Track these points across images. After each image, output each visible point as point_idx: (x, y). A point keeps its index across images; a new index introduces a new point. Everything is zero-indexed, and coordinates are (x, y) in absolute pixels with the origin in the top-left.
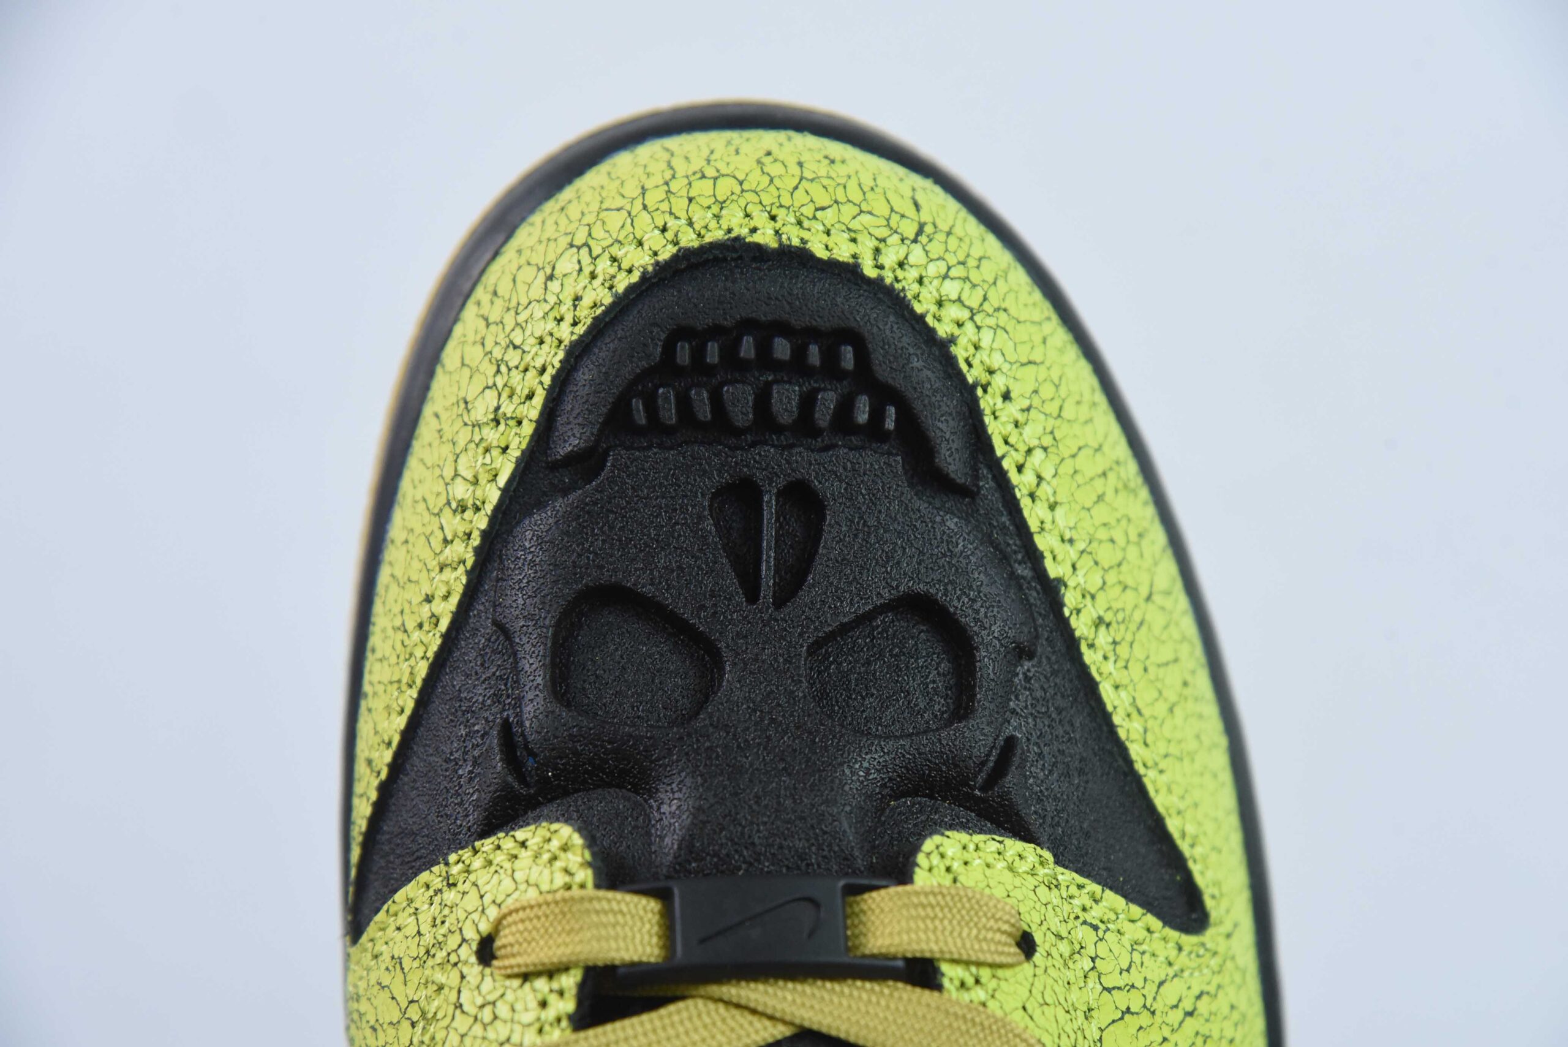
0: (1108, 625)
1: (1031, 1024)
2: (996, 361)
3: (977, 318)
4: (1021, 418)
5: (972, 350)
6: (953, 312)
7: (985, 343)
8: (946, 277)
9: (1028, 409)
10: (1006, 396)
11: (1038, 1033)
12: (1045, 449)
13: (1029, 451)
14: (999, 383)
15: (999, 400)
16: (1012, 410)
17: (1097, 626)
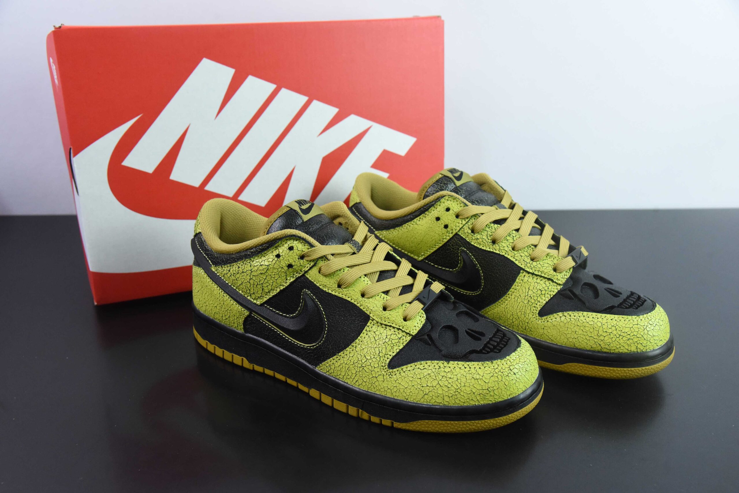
0: (439, 369)
1: (396, 312)
2: (486, 369)
3: (494, 370)
4: (475, 369)
5: (489, 366)
6: (496, 366)
7: (489, 369)
8: (502, 368)
9: (476, 371)
10: (480, 368)
11: (394, 312)
12: (469, 371)
13: (470, 368)
14: (482, 367)
15: (480, 367)
16: (477, 367)
17: (439, 367)
